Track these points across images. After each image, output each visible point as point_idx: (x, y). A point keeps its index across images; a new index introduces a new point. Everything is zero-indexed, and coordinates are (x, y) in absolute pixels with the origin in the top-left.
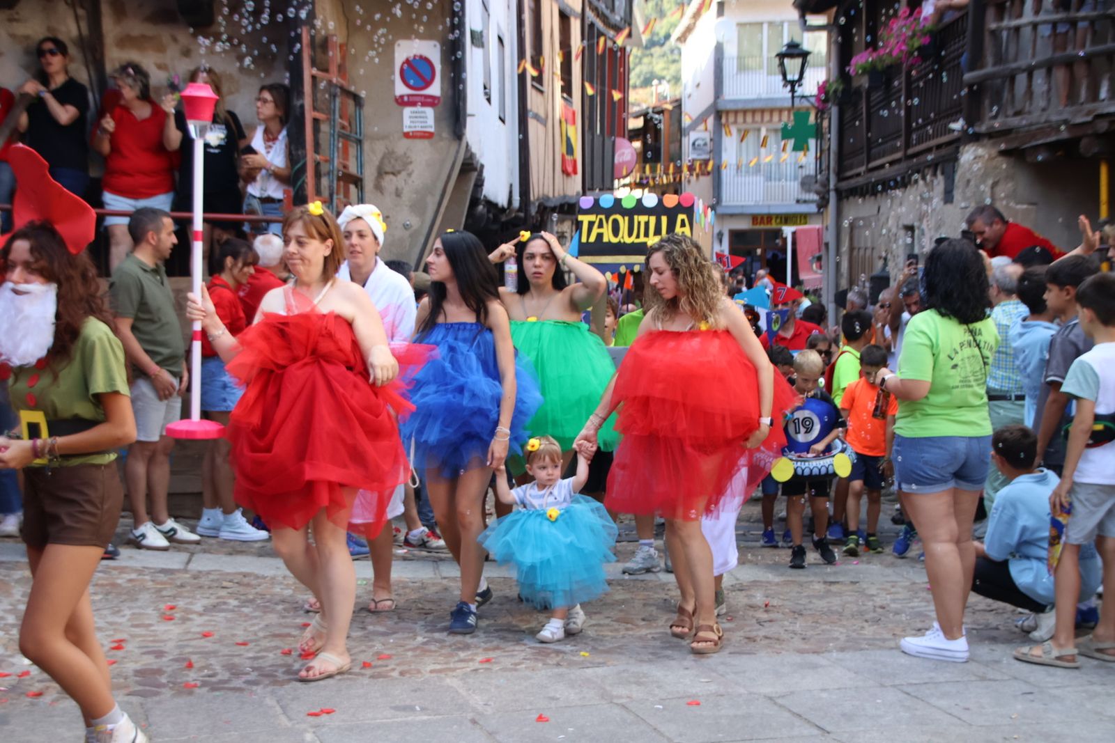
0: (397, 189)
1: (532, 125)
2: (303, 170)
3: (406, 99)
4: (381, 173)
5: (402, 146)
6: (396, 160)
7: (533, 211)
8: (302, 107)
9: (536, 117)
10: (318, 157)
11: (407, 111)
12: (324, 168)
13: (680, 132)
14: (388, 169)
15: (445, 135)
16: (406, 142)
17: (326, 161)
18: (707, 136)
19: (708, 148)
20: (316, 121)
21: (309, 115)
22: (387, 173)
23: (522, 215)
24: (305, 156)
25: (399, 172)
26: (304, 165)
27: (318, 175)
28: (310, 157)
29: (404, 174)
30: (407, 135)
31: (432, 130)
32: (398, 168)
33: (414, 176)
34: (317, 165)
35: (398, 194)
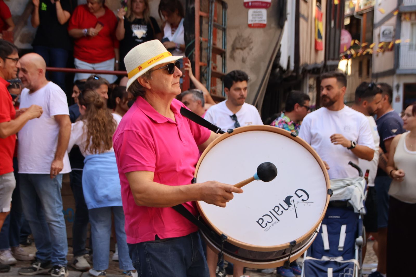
0: (243, 59)
1: (302, 21)
2: (193, 46)
3: (250, 4)
4: (234, 48)
5: (247, 32)
6: (243, 41)
7: (300, 71)
8: (193, 9)
9: (303, 17)
10: (202, 39)
11: (251, 11)
12: (204, 45)
13: (373, 26)
14: (238, 46)
15: (273, 25)
16: (249, 30)
17: (206, 41)
18: (392, 28)
19: (392, 35)
20: (201, 17)
21: (197, 14)
22: (237, 49)
23: (295, 74)
24: (194, 38)
25: (245, 48)
26: (194, 43)
27: (201, 49)
28: (197, 38)
29: (247, 49)
30: (250, 26)
31: (265, 22)
32: (244, 46)
33: (254, 50)
34: (201, 43)
35: (244, 61)
